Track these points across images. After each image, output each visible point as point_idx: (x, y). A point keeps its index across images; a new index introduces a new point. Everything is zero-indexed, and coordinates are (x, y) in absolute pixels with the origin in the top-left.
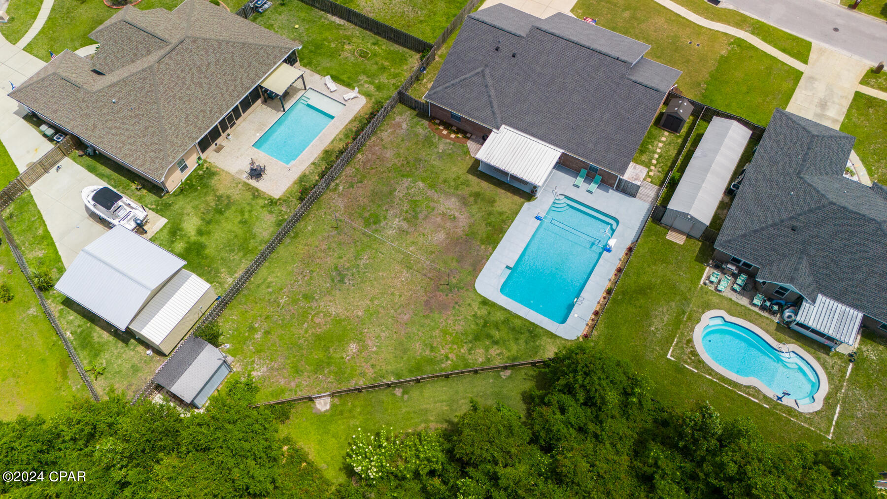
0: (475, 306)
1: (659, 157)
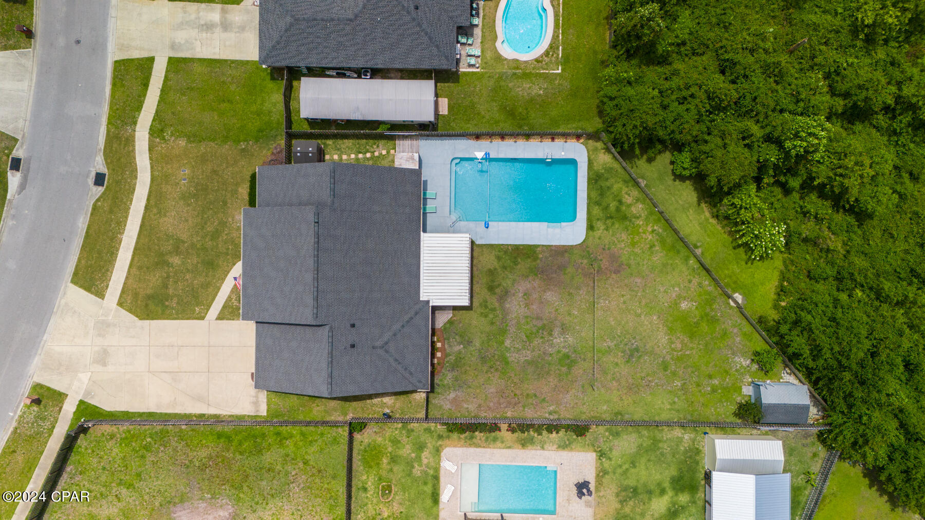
0: (597, 233)
1: (360, 153)
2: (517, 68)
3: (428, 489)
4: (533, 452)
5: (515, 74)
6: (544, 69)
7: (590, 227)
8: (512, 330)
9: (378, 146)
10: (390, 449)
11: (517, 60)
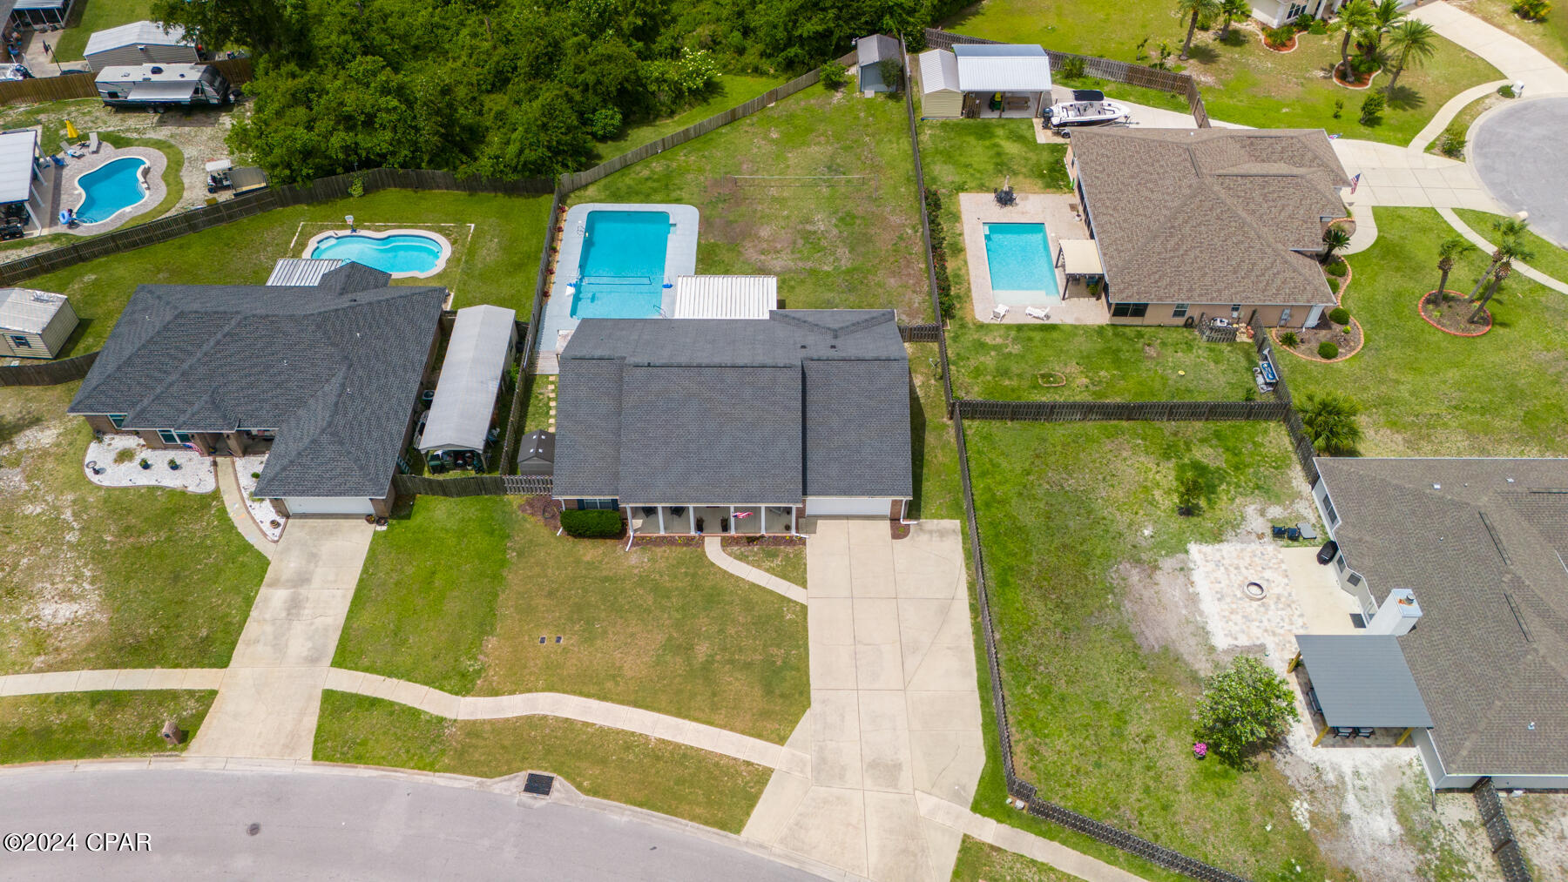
1: (548, 412)
2: (459, 260)
3: (1037, 336)
4: (966, 242)
5: (466, 262)
6: (467, 236)
7: (678, 201)
8: (810, 264)
9: (541, 394)
10: (989, 378)
11: (448, 260)
